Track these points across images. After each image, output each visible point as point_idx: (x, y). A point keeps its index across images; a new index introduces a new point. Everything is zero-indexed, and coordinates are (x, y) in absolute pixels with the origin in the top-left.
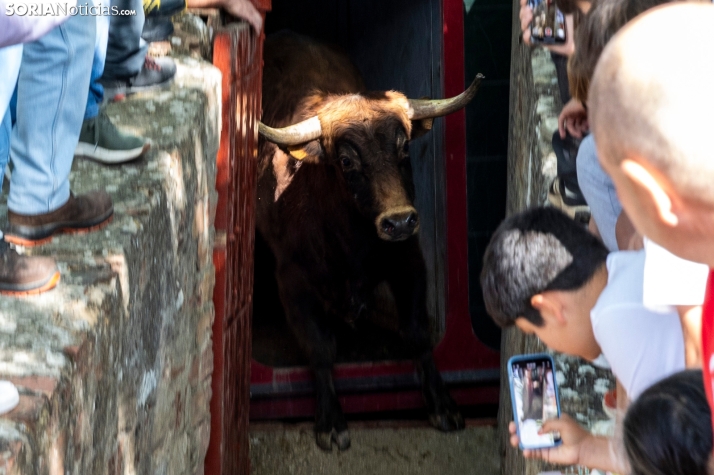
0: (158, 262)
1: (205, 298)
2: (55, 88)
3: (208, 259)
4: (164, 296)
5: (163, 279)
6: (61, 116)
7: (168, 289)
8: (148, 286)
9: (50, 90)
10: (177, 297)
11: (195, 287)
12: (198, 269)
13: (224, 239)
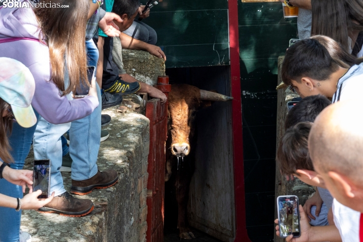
0: (122, 204)
1: (143, 220)
2: (87, 125)
3: (144, 202)
4: (125, 219)
5: (125, 212)
6: (91, 136)
7: (127, 216)
8: (118, 215)
9: (84, 126)
10: (131, 220)
11: (139, 215)
12: (140, 208)
13: (151, 193)
